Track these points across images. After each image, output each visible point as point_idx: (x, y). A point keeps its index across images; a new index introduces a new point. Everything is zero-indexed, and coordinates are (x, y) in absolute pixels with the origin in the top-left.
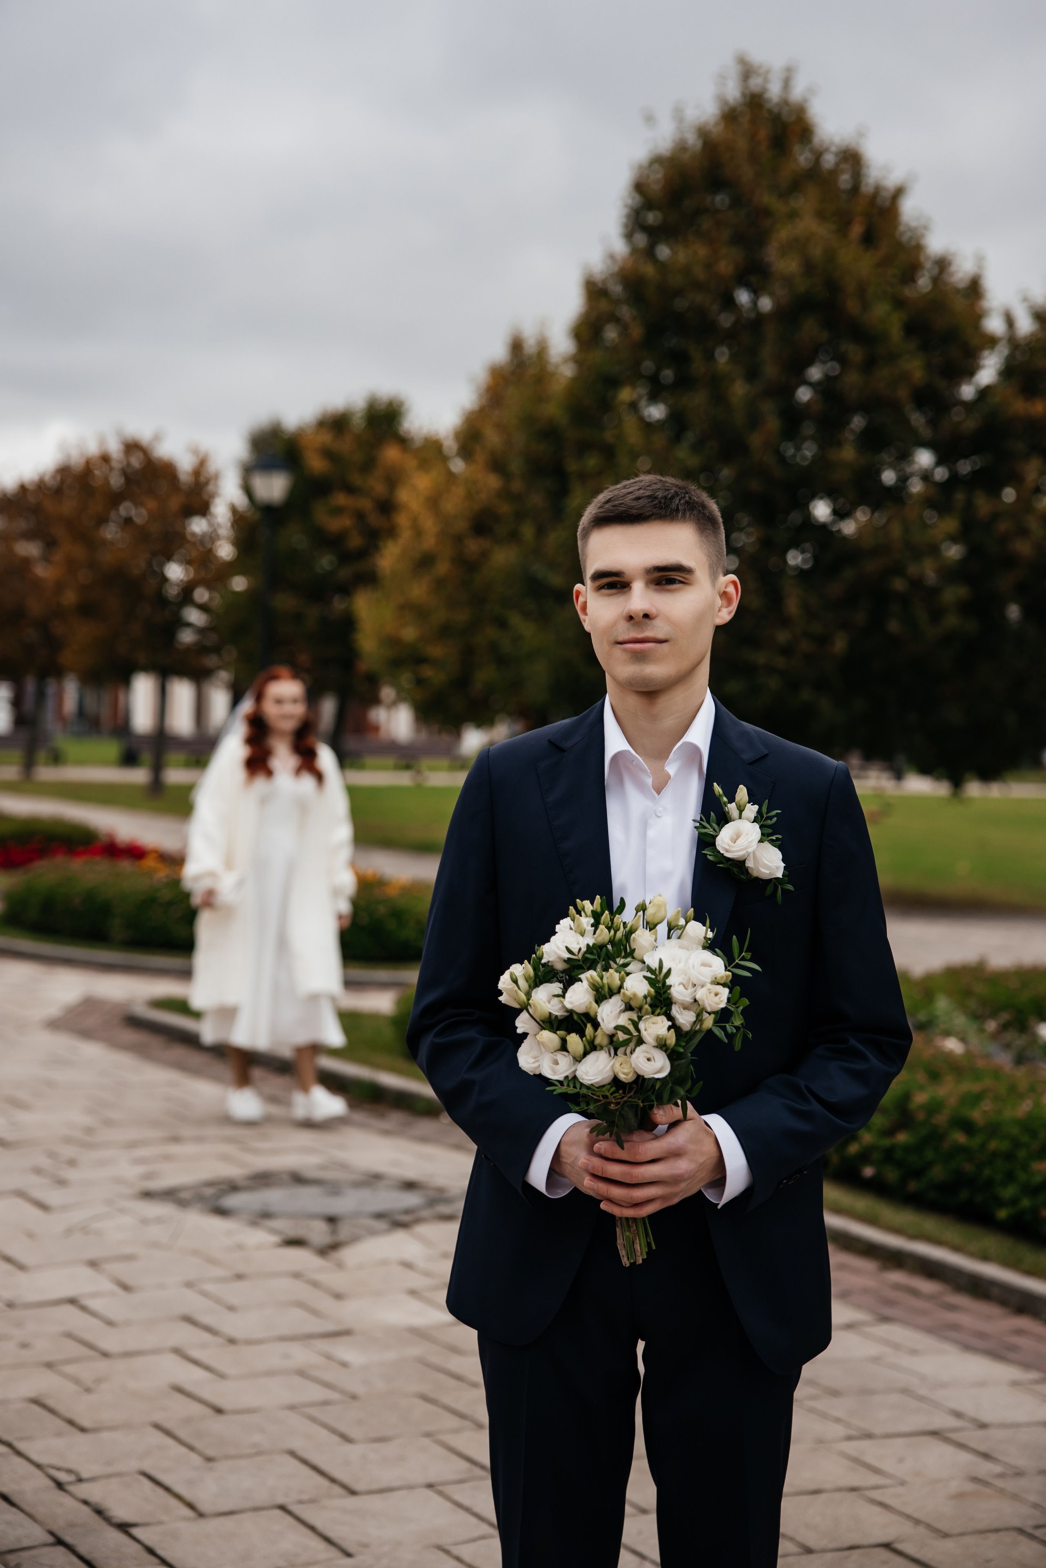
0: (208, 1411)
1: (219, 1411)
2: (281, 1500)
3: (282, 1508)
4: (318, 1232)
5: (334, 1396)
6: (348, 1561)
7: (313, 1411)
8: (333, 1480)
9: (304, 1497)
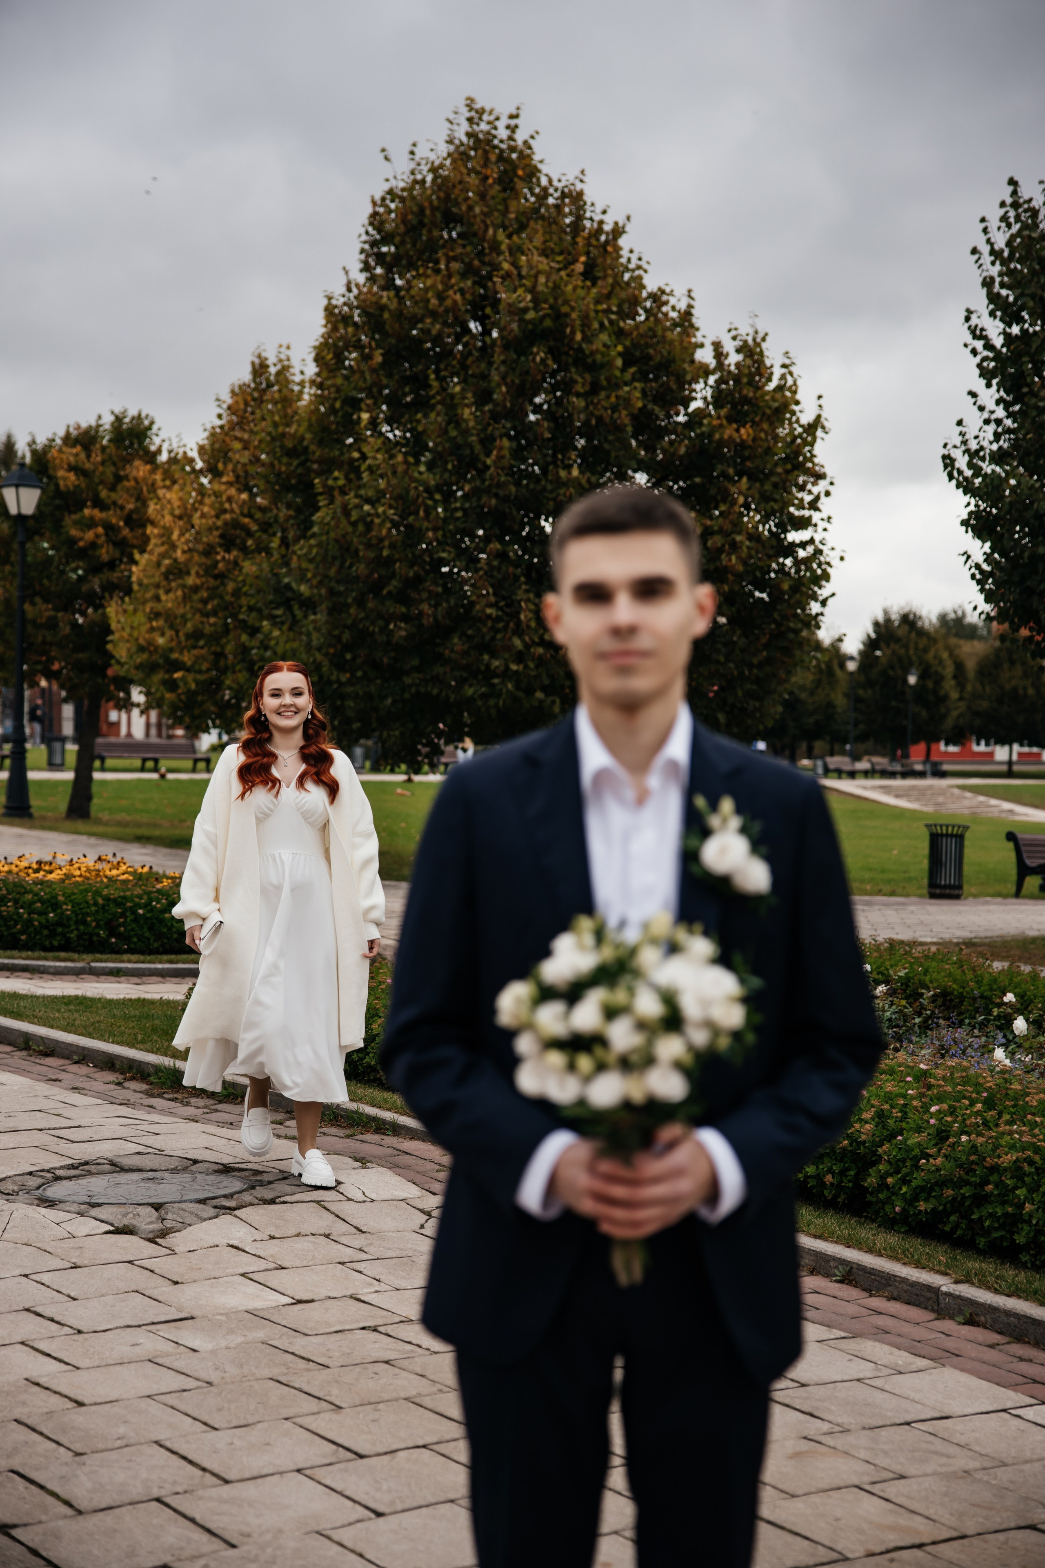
0: (71, 1405)
1: (80, 1404)
2: (156, 1493)
3: (158, 1500)
4: (146, 1219)
5: (190, 1383)
6: (232, 1552)
7: (170, 1399)
8: (204, 1470)
9: (179, 1489)
